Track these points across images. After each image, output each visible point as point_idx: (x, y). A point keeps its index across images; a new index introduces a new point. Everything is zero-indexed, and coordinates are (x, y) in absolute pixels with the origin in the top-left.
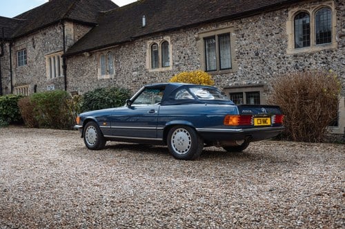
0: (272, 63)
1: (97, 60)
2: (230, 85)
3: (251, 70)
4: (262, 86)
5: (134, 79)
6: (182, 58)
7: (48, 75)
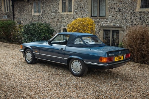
0: (127, 15)
1: (32, 4)
2: (104, 25)
3: (116, 18)
4: (121, 27)
5: (52, 17)
6: (79, 8)
7: (3, 10)
